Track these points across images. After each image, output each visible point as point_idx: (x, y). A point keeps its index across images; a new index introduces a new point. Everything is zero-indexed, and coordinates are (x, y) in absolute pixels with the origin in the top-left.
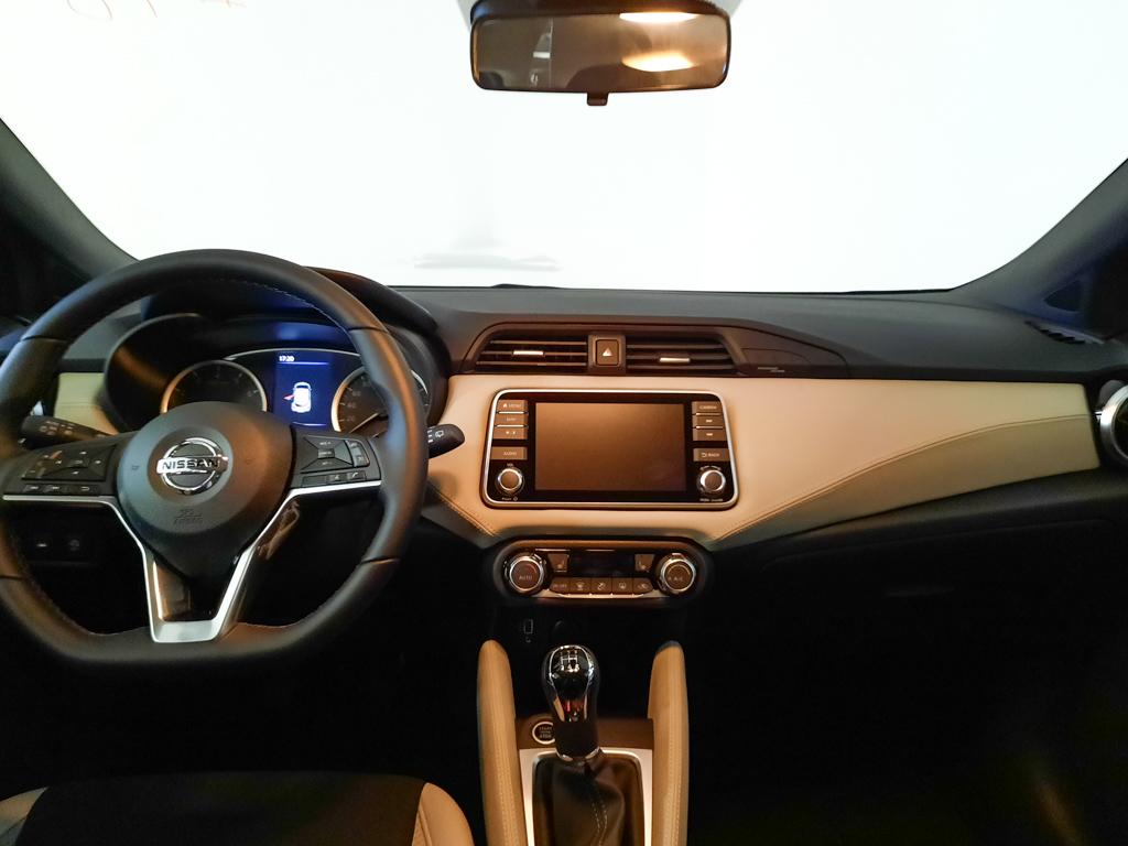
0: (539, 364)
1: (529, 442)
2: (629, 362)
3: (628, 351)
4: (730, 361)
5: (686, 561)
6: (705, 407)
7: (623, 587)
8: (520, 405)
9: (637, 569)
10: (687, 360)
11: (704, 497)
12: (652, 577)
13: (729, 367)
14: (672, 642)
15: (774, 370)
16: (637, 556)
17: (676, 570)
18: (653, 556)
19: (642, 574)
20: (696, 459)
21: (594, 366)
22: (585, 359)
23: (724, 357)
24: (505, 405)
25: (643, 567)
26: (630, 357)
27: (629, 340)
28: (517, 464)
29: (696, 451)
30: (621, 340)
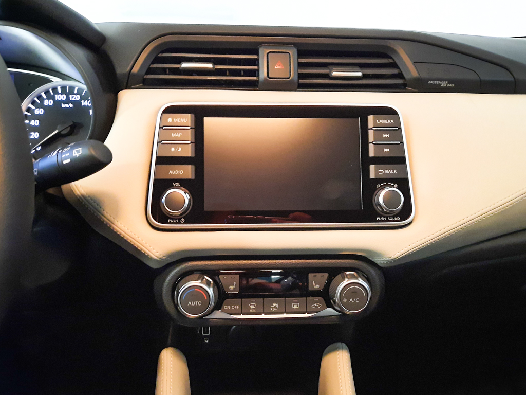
0: (209, 78)
1: (198, 159)
2: (301, 76)
3: (301, 65)
4: (400, 76)
5: (360, 281)
6: (382, 121)
7: (296, 307)
8: (186, 120)
9: (310, 289)
10: (359, 74)
11: (381, 216)
12: (326, 296)
13: (400, 81)
14: (340, 344)
15: (444, 84)
16: (311, 276)
17: (352, 291)
18: (326, 275)
19: (315, 294)
20: (372, 176)
21: (265, 80)
22: (255, 73)
23: (395, 71)
24: (170, 120)
25: (317, 287)
26: (301, 71)
27: (301, 54)
28: (184, 183)
29: (372, 168)
30: (293, 52)
